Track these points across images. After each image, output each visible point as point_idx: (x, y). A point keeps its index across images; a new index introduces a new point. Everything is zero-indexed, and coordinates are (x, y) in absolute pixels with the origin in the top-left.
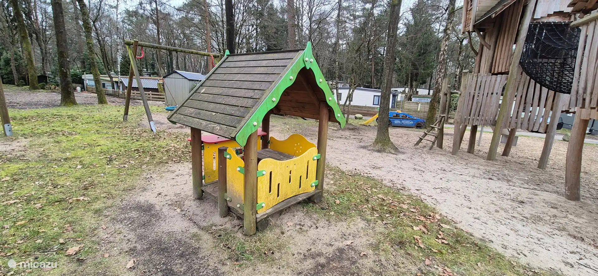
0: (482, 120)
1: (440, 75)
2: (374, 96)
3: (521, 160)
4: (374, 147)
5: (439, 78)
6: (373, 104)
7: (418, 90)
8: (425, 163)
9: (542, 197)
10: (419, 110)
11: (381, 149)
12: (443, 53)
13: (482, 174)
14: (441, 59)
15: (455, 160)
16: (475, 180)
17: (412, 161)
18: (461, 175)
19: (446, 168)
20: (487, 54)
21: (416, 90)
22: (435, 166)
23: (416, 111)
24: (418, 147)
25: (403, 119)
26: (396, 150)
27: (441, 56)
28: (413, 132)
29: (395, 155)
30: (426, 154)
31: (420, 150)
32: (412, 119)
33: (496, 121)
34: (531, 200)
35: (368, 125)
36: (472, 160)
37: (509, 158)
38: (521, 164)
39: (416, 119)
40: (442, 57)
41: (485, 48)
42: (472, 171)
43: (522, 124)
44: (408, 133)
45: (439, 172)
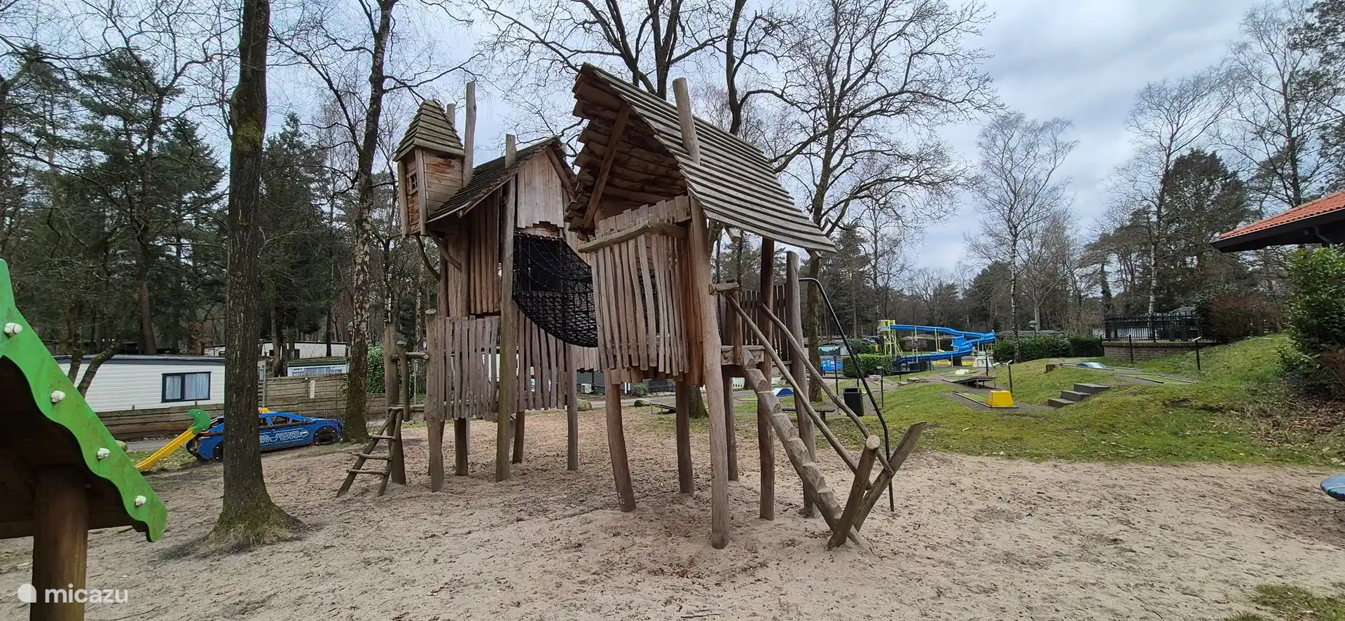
0: (475, 405)
1: (362, 315)
2: (165, 376)
3: (540, 461)
4: (218, 541)
5: (360, 322)
6: (164, 400)
7: (297, 346)
8: (384, 534)
9: (598, 524)
10: (312, 396)
11: (248, 538)
12: (362, 268)
13: (501, 514)
14: (360, 282)
15: (442, 503)
16: (498, 533)
17: (349, 542)
18: (469, 533)
19: (435, 530)
20: (457, 279)
21: (292, 346)
22: (409, 534)
23: (305, 400)
24: (348, 496)
25: (277, 428)
26: (296, 526)
27: (358, 275)
28: (318, 458)
29: (298, 544)
30: (377, 509)
31: (358, 504)
32: (305, 425)
33: (497, 402)
34: (588, 535)
35: (154, 469)
36: (472, 490)
37: (524, 463)
38: (545, 471)
39: (315, 422)
40: (361, 276)
41: (451, 267)
42: (485, 516)
43: (534, 399)
44: (304, 464)
45: (423, 543)
